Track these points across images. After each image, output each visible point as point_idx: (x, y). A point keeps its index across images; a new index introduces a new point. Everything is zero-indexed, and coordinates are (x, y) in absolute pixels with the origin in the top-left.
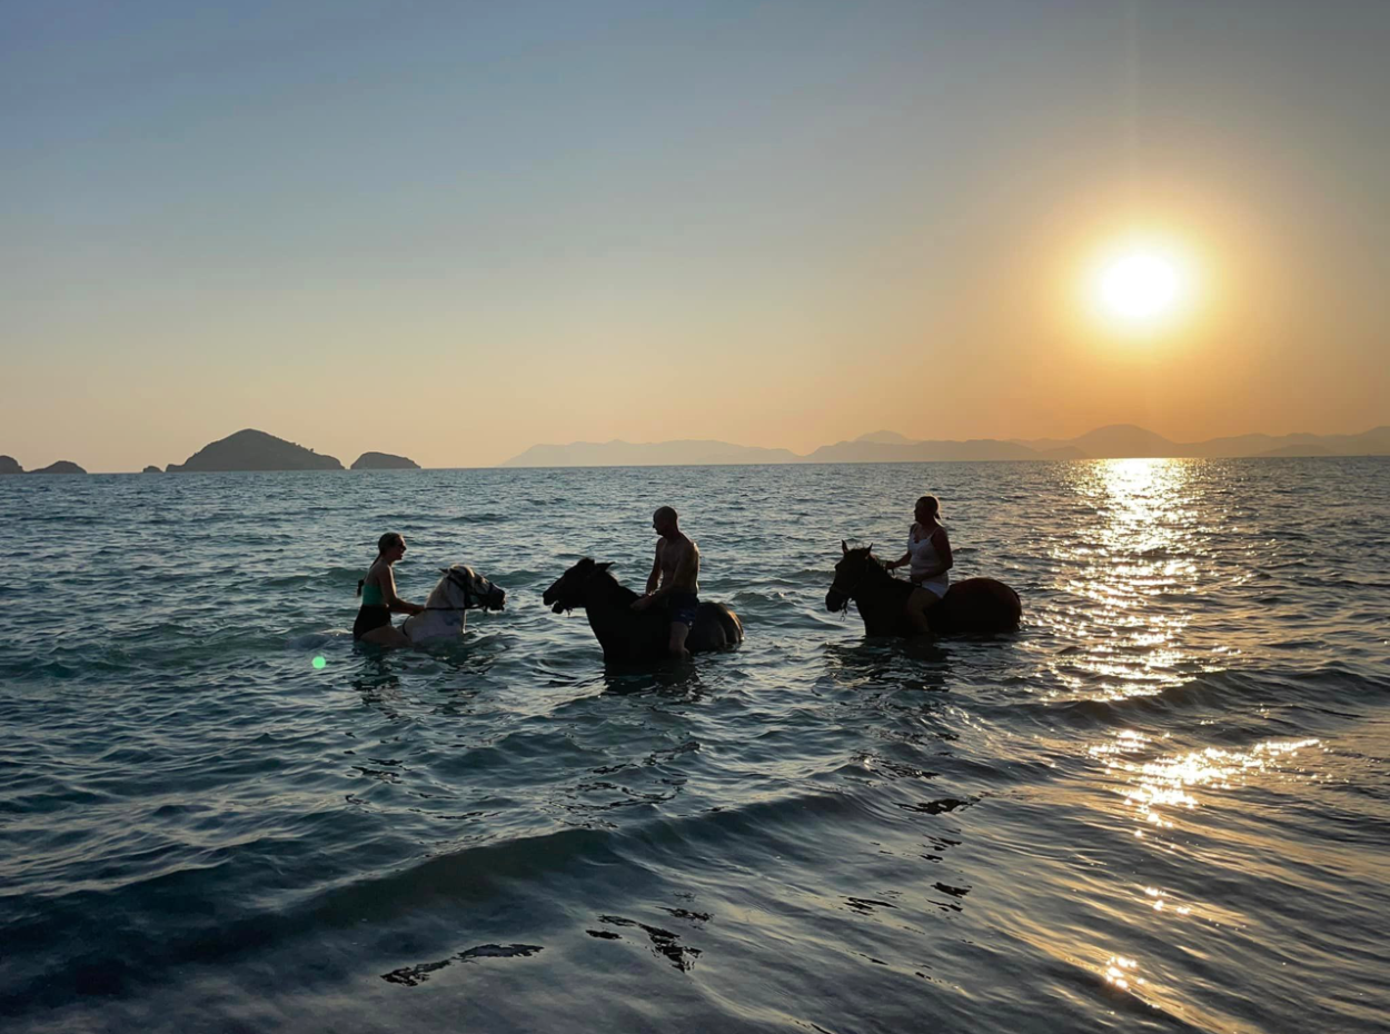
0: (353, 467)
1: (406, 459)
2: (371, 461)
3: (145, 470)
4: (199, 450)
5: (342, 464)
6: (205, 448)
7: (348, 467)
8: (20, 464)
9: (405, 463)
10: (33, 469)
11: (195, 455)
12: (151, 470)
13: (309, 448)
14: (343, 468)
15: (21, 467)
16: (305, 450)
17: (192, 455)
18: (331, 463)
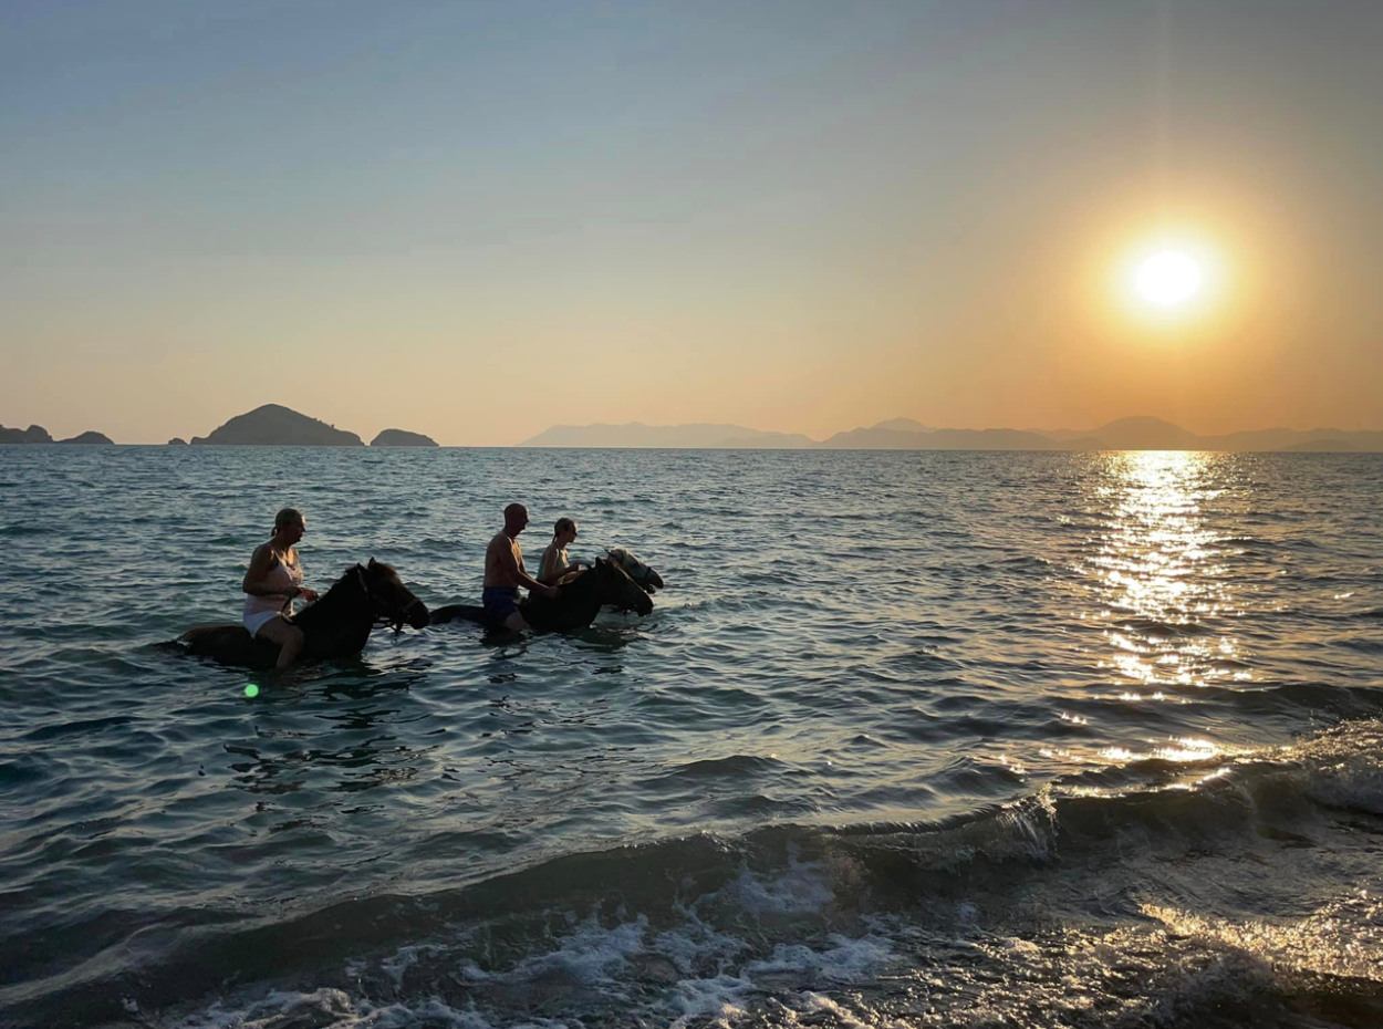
0: (372, 443)
1: (425, 436)
2: (391, 438)
3: (170, 442)
4: (223, 424)
5: (362, 440)
6: (229, 422)
7: (368, 444)
8: (49, 434)
9: (425, 441)
10: (63, 439)
11: (219, 428)
12: (177, 442)
13: (330, 424)
14: (363, 444)
15: (51, 437)
16: (327, 426)
17: (216, 428)
18: (351, 439)
